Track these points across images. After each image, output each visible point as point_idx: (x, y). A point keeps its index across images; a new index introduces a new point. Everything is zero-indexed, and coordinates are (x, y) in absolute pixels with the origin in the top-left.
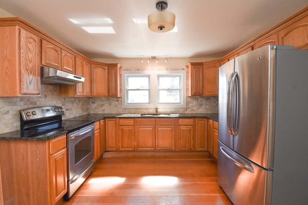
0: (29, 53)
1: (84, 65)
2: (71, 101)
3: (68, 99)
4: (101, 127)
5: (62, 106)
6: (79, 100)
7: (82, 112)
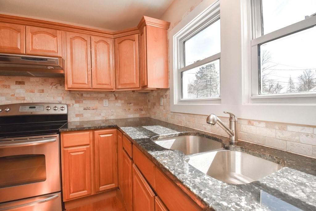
1: (92, 42)
2: (97, 98)
3: (89, 96)
4: (96, 142)
5: (76, 103)
6: (115, 96)
7: (124, 114)
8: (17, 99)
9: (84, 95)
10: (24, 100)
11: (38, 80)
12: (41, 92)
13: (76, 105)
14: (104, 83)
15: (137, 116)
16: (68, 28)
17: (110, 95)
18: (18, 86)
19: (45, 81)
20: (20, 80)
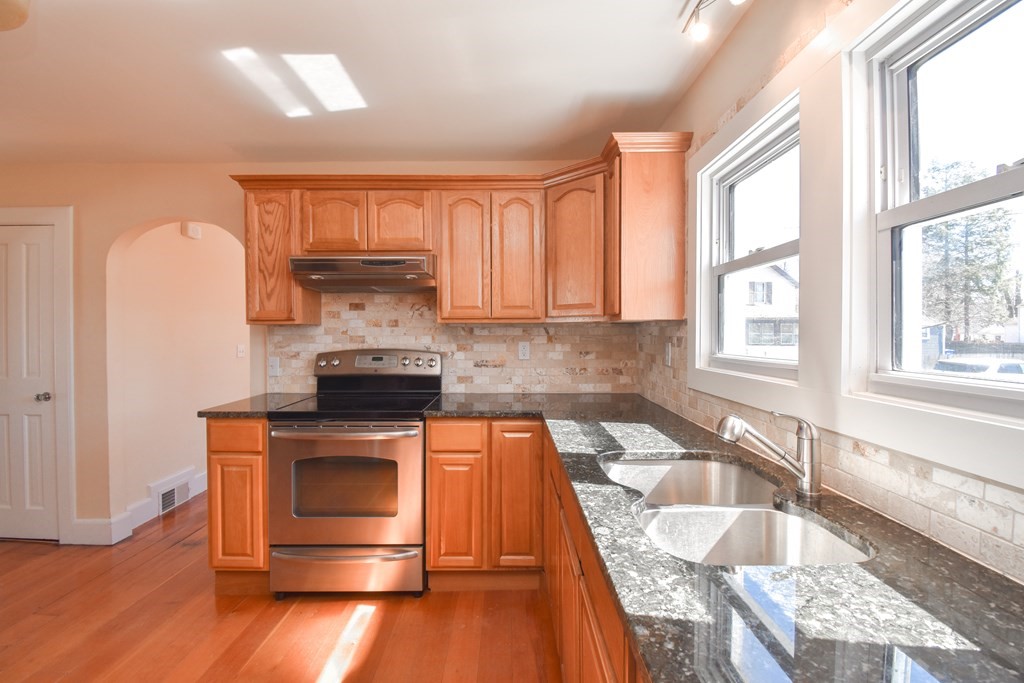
0: (267, 236)
1: (494, 207)
2: (504, 339)
3: (485, 332)
4: (495, 447)
5: (458, 350)
6: (548, 333)
7: (570, 382)
8: (352, 339)
9: (477, 332)
10: (363, 342)
11: (388, 300)
12: (393, 326)
13: (460, 355)
14: (518, 304)
15: (606, 388)
16: (446, 183)
17: (535, 331)
18: (354, 314)
19: (401, 300)
20: (357, 301)
